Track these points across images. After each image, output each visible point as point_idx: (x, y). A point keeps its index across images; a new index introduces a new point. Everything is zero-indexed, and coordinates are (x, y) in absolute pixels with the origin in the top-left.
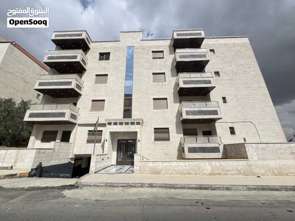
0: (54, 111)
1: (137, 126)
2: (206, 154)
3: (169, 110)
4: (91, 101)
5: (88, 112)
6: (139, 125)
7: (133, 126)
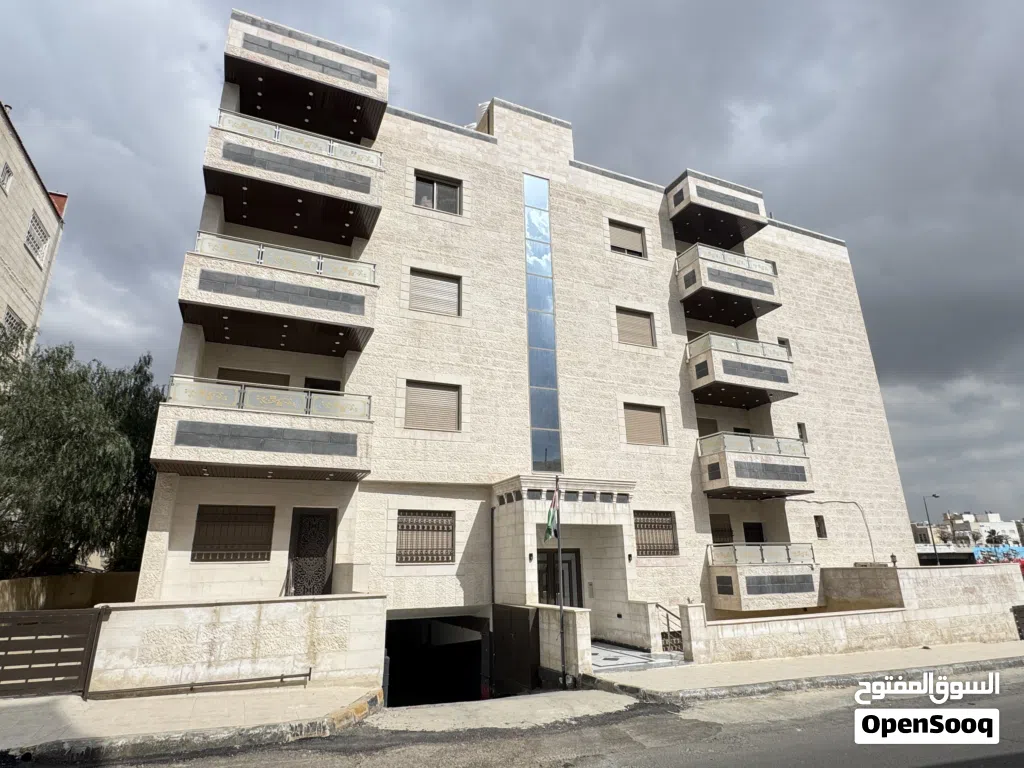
0: (302, 424)
1: (620, 506)
2: (785, 595)
3: (673, 451)
4: (403, 384)
5: (398, 433)
6: (624, 505)
7: (606, 504)
